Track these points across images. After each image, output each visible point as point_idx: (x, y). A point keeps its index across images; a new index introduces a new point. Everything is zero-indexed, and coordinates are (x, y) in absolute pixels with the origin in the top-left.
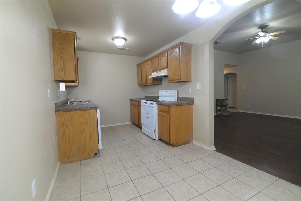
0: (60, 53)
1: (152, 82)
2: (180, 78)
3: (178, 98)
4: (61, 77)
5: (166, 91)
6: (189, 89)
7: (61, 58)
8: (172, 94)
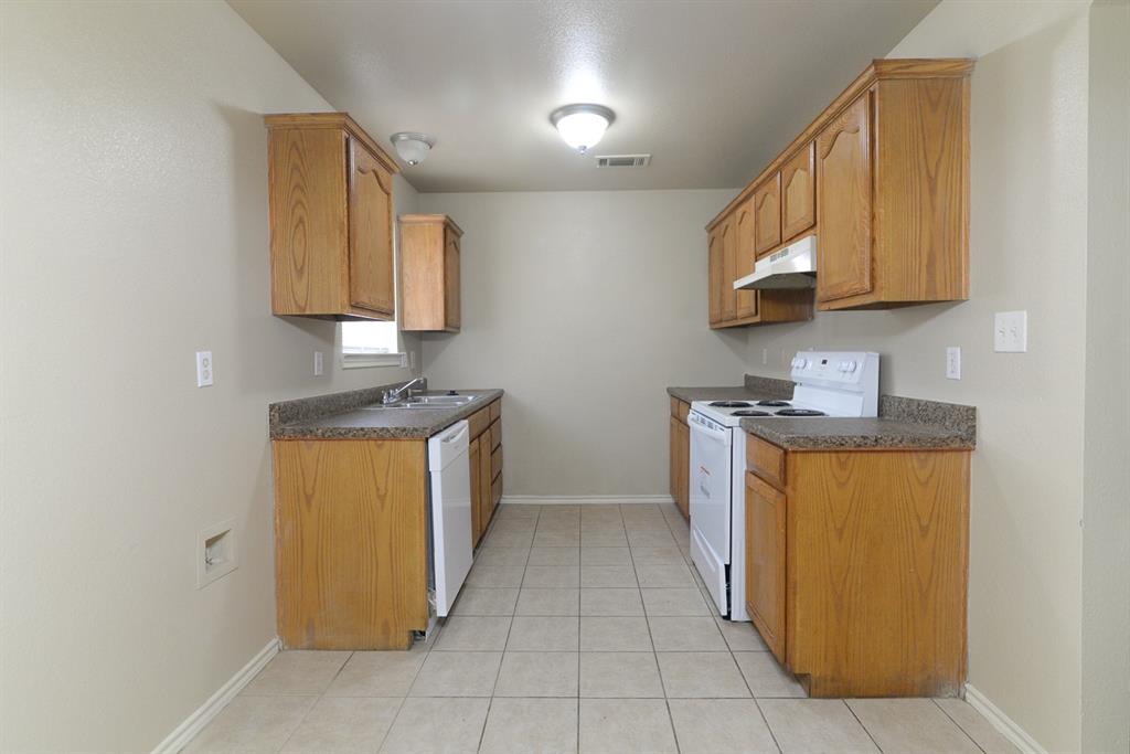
0: (293, 210)
1: (753, 310)
2: (873, 287)
3: (883, 400)
4: (296, 302)
5: (825, 355)
6: (949, 350)
7: (297, 226)
8: (848, 374)
